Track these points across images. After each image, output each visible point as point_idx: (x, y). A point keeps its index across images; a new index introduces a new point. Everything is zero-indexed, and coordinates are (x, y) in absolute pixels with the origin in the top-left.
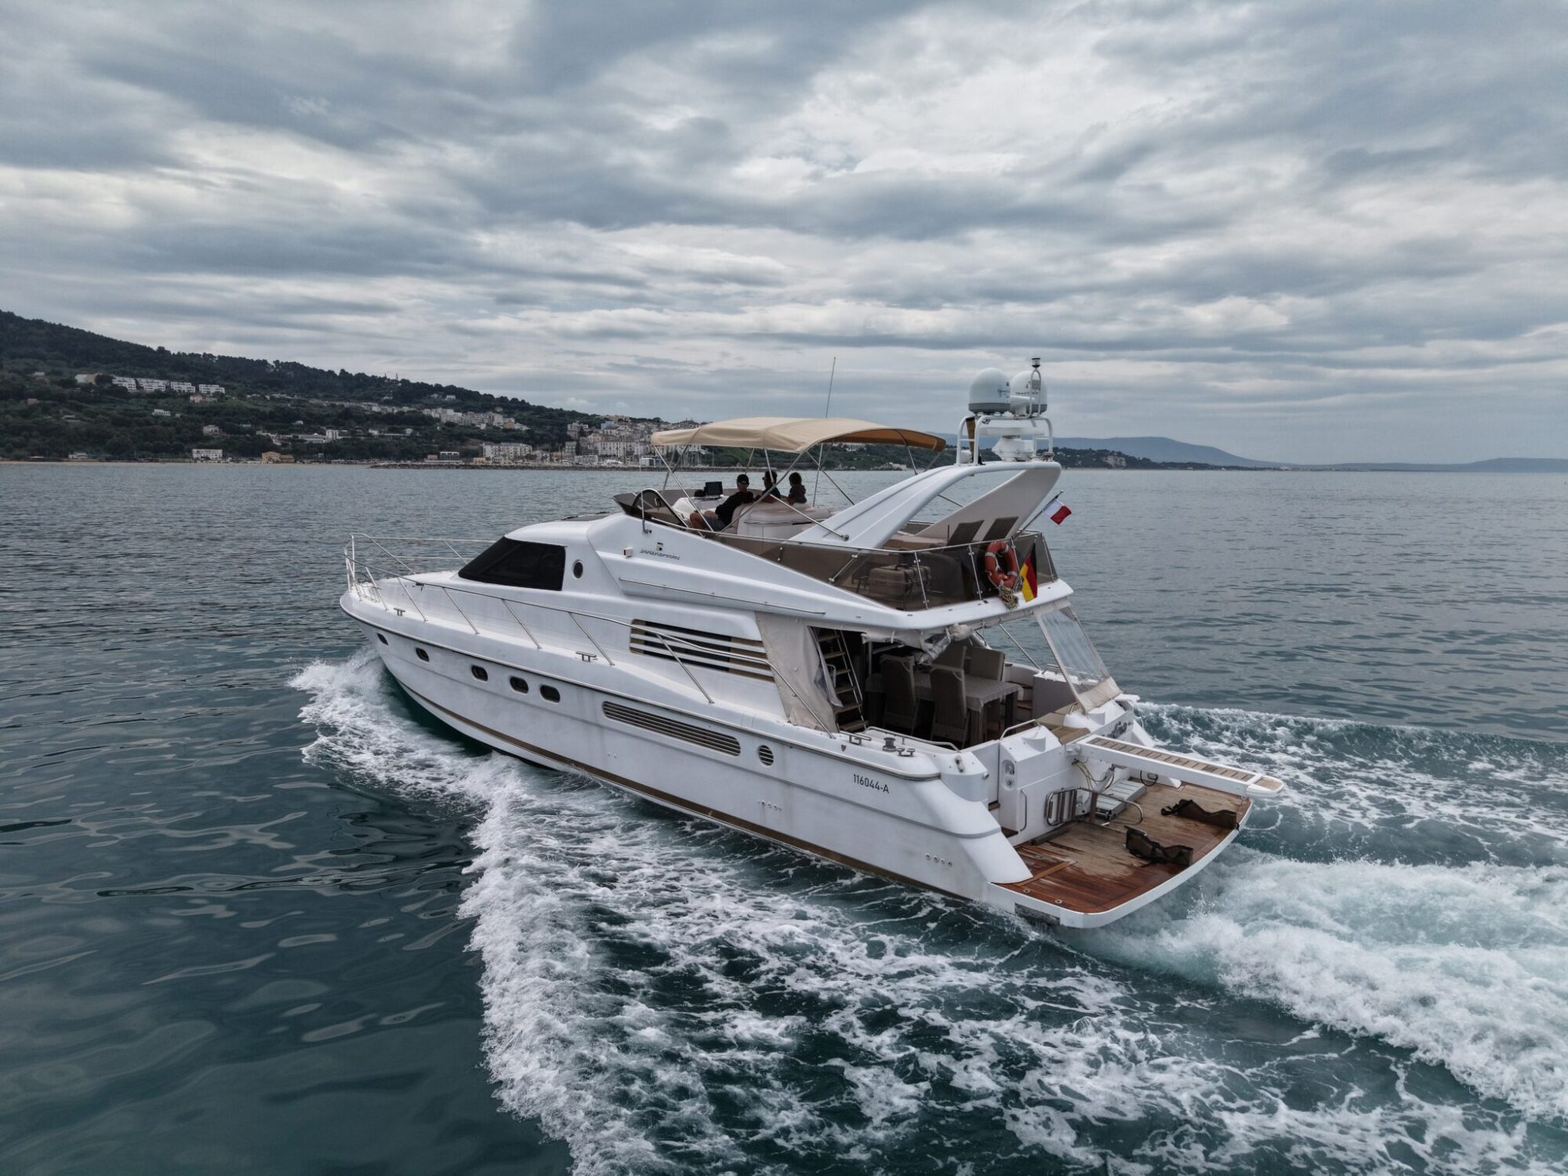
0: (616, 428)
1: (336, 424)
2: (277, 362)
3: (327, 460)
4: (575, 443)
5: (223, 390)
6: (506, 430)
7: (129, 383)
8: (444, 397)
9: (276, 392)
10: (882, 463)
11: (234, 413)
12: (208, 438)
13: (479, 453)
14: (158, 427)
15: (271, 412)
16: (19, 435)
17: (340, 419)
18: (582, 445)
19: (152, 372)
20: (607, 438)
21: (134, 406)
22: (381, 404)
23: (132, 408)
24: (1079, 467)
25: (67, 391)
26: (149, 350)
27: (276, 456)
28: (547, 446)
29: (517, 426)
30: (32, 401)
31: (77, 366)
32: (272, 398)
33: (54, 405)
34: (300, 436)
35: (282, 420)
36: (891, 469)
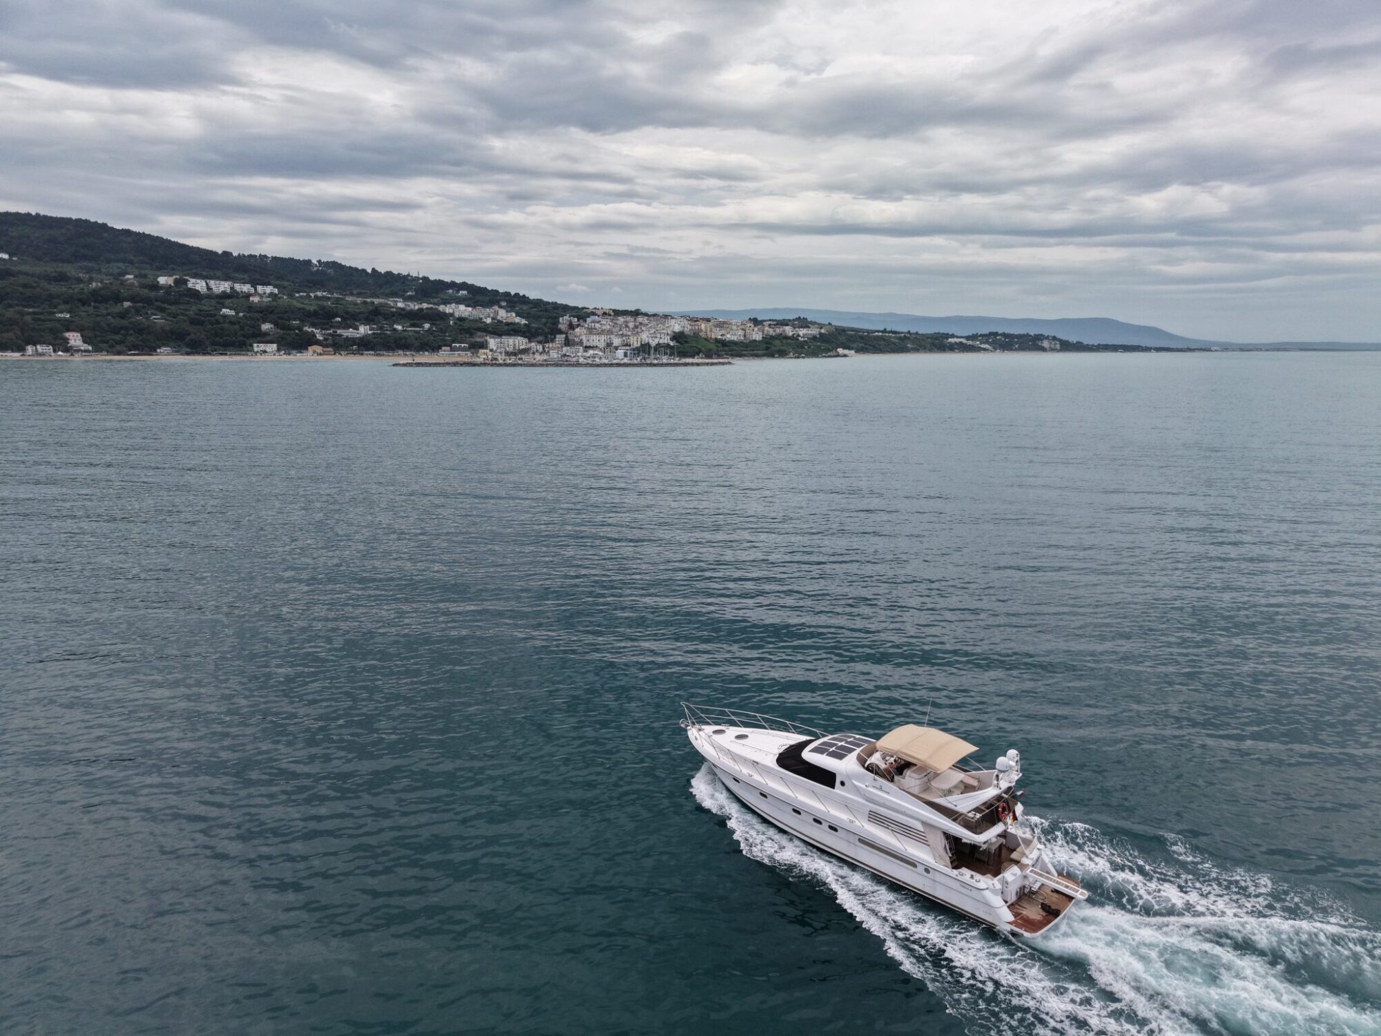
0: (599, 322)
1: (368, 321)
2: (319, 261)
3: (359, 352)
4: (564, 336)
5: (276, 291)
6: (508, 324)
7: (199, 285)
8: (458, 292)
9: (319, 290)
10: (830, 351)
11: (286, 312)
12: (266, 334)
13: (483, 345)
14: (226, 326)
15: (315, 310)
16: (118, 333)
17: (373, 315)
18: (570, 337)
19: (219, 273)
20: (591, 331)
21: (206, 306)
22: (406, 299)
23: (204, 308)
24: (1016, 350)
25: (153, 294)
26: (216, 253)
27: (319, 349)
28: (540, 338)
29: (517, 320)
30: (127, 304)
31: (159, 269)
32: (316, 297)
33: (144, 307)
34: (339, 332)
35: (323, 317)
36: (838, 356)
